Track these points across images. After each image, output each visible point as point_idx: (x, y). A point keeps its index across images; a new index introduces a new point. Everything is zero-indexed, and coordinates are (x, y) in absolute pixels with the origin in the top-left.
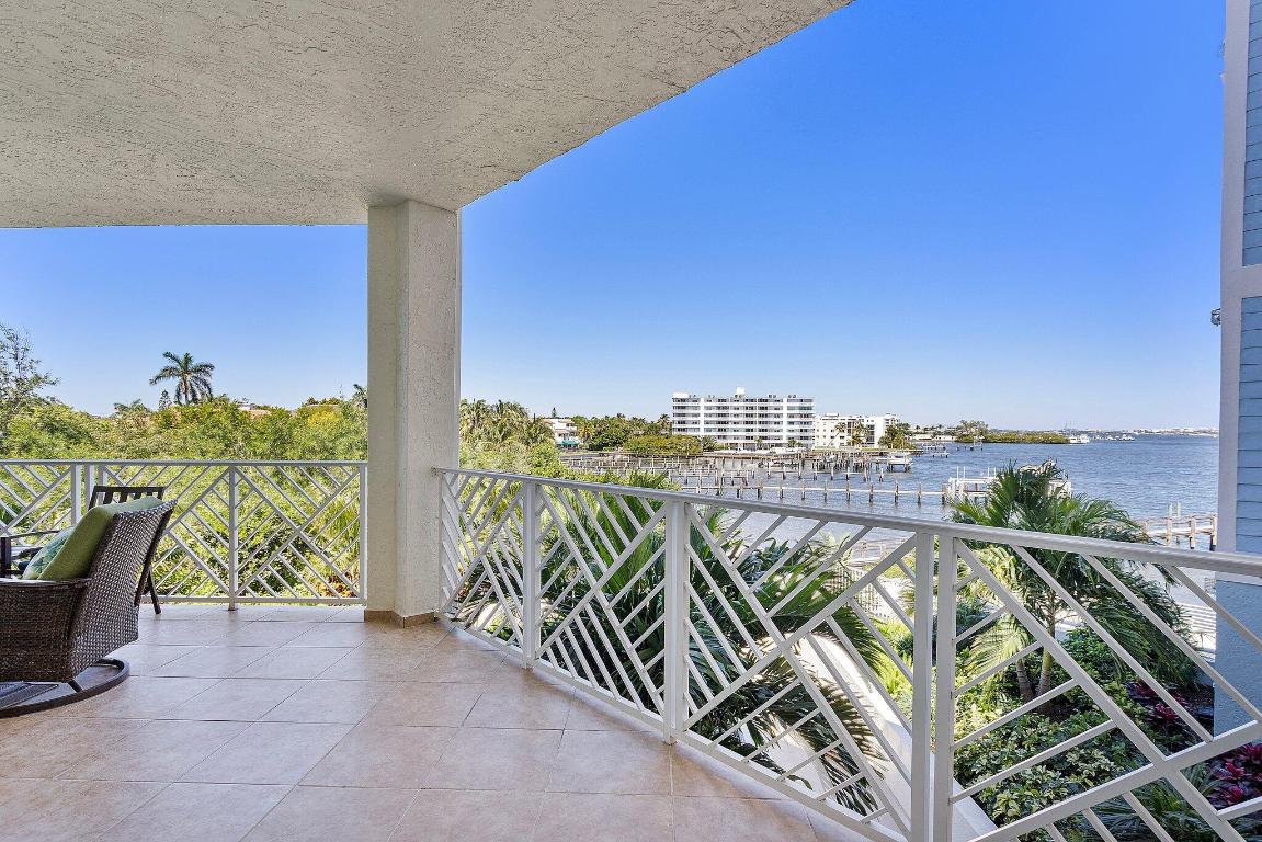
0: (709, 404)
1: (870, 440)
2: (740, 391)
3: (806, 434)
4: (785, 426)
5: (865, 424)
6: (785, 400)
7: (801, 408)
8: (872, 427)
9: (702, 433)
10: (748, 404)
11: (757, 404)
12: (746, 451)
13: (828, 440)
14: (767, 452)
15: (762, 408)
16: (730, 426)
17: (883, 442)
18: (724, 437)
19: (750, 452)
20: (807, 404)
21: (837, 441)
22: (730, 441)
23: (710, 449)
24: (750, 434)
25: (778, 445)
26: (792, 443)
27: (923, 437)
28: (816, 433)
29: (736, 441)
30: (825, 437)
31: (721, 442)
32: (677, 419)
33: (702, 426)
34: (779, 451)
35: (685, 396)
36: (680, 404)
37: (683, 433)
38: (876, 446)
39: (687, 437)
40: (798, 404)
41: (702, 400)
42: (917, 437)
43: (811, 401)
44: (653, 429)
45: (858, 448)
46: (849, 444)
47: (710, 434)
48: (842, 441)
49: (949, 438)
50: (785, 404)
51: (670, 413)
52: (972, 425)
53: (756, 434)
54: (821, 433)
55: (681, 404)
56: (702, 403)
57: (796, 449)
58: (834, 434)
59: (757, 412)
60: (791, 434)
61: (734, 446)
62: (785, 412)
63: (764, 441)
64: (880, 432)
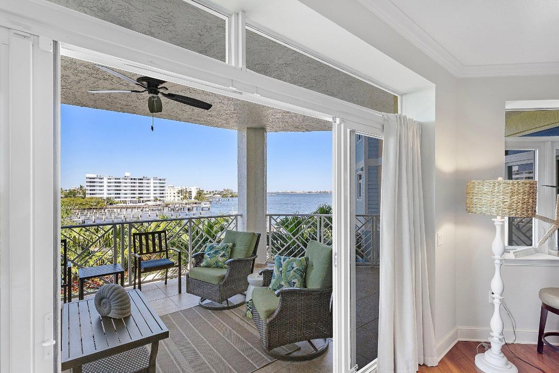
0: (110, 181)
1: (190, 198)
2: (127, 174)
3: (162, 195)
4: (152, 192)
5: (188, 190)
6: (152, 179)
7: (160, 183)
8: (191, 192)
9: (105, 196)
10: (133, 181)
11: (138, 181)
12: (132, 204)
13: (173, 198)
14: (143, 204)
15: (140, 183)
16: (122, 192)
17: (196, 198)
18: (119, 198)
19: (134, 204)
20: (163, 182)
21: (176, 198)
22: (122, 199)
23: (111, 204)
24: (134, 196)
25: (148, 201)
26: (156, 199)
27: (209, 195)
28: (166, 195)
29: (126, 199)
30: (171, 196)
31: (117, 200)
32: (89, 188)
33: (105, 192)
34: (149, 203)
35: (94, 176)
37: (93, 196)
38: (193, 200)
39: (97, 198)
40: (158, 181)
41: (105, 178)
42: (207, 196)
43: (164, 180)
44: (72, 194)
45: (185, 201)
46: (182, 199)
47: (110, 196)
48: (179, 198)
49: (219, 196)
50: (152, 181)
51: (85, 185)
52: (227, 190)
53: (137, 196)
54: (169, 195)
55: (91, 181)
56: (106, 180)
57: (158, 203)
58: (174, 195)
59: (138, 185)
60: (155, 196)
61: (125, 202)
62: (152, 185)
63: (141, 199)
64: (194, 194)
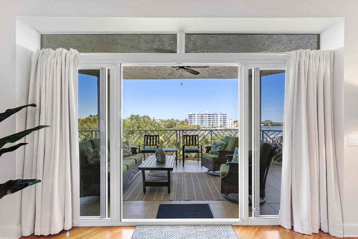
0: (198, 116)
2: (207, 112)
3: (225, 124)
4: (219, 122)
6: (219, 115)
7: (224, 117)
9: (196, 124)
10: (209, 116)
11: (211, 116)
12: (209, 129)
13: (231, 126)
14: (214, 129)
15: (213, 117)
16: (204, 122)
18: (203, 125)
21: (233, 126)
22: (204, 126)
23: (199, 128)
24: (210, 124)
25: (217, 127)
26: (221, 126)
28: (227, 124)
29: (206, 126)
31: (202, 126)
32: (189, 120)
33: (196, 122)
35: (191, 114)
37: (191, 124)
39: (193, 125)
40: (223, 116)
43: (226, 115)
44: (182, 123)
47: (198, 124)
48: (235, 126)
49: (262, 124)
50: (219, 116)
51: (187, 118)
52: (268, 121)
53: (211, 124)
54: (229, 124)
55: (190, 116)
56: (196, 116)
57: (223, 128)
58: (232, 124)
60: (221, 124)
62: (219, 118)
63: (214, 126)
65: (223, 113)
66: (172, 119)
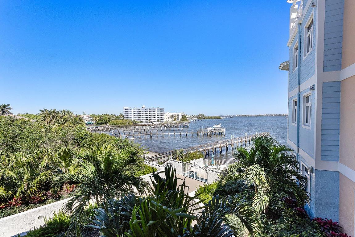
0: (135, 110)
1: (178, 119)
2: (144, 106)
3: (162, 118)
4: (156, 116)
5: (177, 115)
7: (161, 111)
8: (178, 116)
9: (133, 119)
10: (146, 110)
11: (148, 110)
12: (146, 124)
13: (168, 120)
14: (152, 123)
15: (150, 111)
16: (141, 116)
17: (181, 120)
19: (147, 124)
20: (162, 110)
22: (141, 121)
23: (135, 123)
24: (147, 118)
25: (154, 121)
26: (158, 121)
27: (190, 118)
28: (165, 118)
29: (143, 121)
30: (167, 119)
31: (139, 121)
32: (125, 115)
33: (133, 117)
34: (155, 123)
35: (128, 108)
36: (126, 110)
37: (127, 119)
38: (180, 121)
39: (129, 120)
41: (133, 109)
42: (189, 118)
43: (163, 109)
44: (118, 118)
45: (175, 122)
46: (173, 120)
47: (135, 119)
48: (171, 120)
49: (196, 118)
50: (156, 110)
51: (123, 113)
52: (201, 115)
54: (166, 118)
56: (133, 110)
57: (160, 122)
58: (169, 118)
59: (149, 112)
60: (158, 118)
61: (142, 122)
62: (156, 112)
63: (151, 121)
64: (180, 117)
65: (160, 108)
66: (106, 114)
